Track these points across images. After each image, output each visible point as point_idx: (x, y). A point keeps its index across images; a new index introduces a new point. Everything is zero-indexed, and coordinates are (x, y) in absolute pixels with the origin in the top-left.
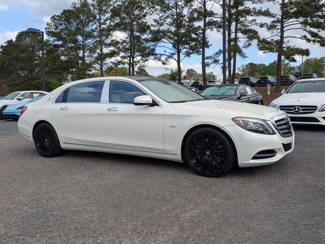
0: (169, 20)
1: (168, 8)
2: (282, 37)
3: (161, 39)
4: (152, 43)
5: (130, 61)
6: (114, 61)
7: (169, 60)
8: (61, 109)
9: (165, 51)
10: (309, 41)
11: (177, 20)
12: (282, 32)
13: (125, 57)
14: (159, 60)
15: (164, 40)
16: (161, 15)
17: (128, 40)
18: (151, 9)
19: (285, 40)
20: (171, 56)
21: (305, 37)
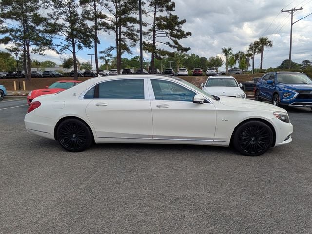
0: (64, 16)
1: (61, 5)
2: (154, 41)
3: (57, 31)
4: (48, 35)
5: (25, 48)
6: (9, 48)
7: (64, 51)
8: (97, 105)
9: (62, 43)
10: (171, 46)
11: (70, 17)
12: (154, 38)
13: (19, 45)
14: (53, 49)
15: (59, 32)
16: (55, 10)
17: (22, 29)
18: (46, 4)
19: (156, 44)
20: (66, 47)
21: (168, 43)
